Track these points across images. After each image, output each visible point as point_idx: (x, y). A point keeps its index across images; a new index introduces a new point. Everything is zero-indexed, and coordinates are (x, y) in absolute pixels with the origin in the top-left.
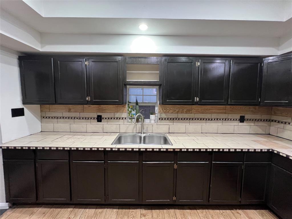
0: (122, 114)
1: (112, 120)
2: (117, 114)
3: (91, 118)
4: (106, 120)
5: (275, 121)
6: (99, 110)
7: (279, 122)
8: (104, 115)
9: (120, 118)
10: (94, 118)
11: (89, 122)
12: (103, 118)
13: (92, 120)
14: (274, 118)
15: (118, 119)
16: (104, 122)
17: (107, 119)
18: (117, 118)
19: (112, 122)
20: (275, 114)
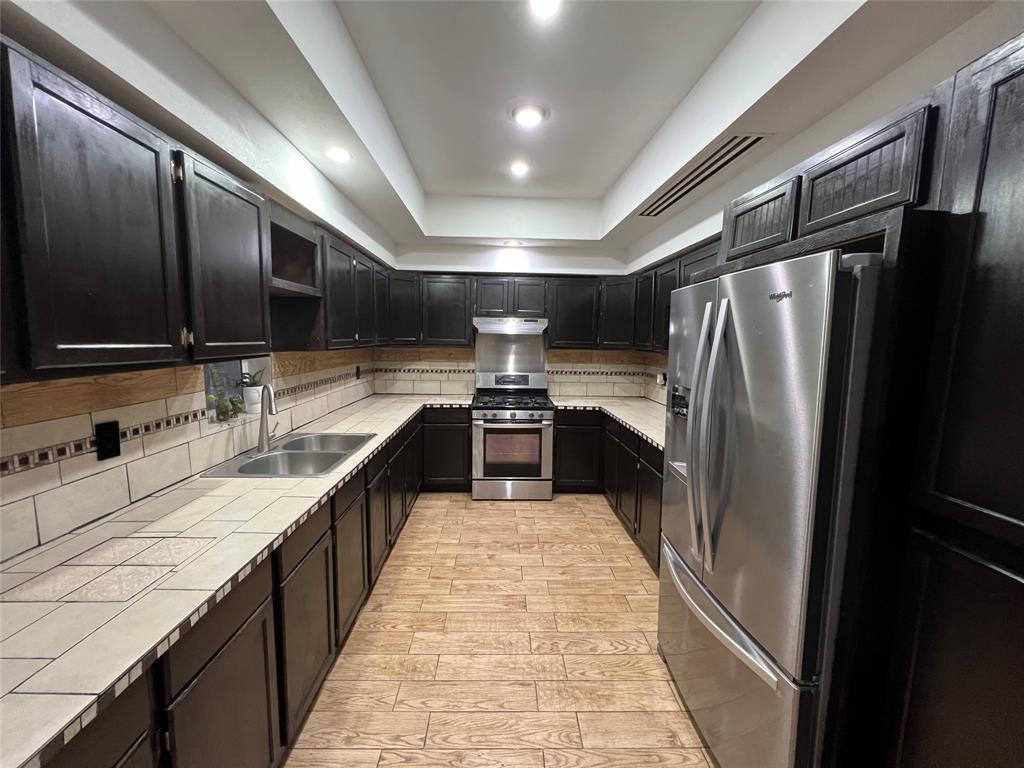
0: (192, 401)
1: (164, 431)
2: (177, 403)
3: (62, 452)
4: (138, 440)
5: (381, 370)
6: (103, 400)
7: (386, 371)
8: (127, 418)
9: (187, 418)
10: (78, 447)
11: (50, 479)
12: (124, 435)
13: (65, 462)
14: (380, 365)
15: (182, 420)
16: (130, 451)
17: (142, 431)
18: (178, 420)
19: (162, 441)
20: (380, 359)
